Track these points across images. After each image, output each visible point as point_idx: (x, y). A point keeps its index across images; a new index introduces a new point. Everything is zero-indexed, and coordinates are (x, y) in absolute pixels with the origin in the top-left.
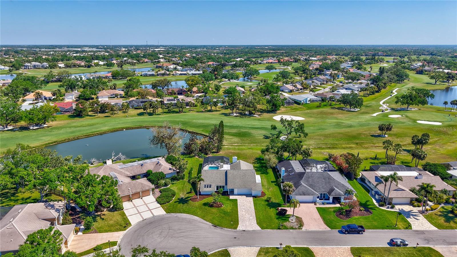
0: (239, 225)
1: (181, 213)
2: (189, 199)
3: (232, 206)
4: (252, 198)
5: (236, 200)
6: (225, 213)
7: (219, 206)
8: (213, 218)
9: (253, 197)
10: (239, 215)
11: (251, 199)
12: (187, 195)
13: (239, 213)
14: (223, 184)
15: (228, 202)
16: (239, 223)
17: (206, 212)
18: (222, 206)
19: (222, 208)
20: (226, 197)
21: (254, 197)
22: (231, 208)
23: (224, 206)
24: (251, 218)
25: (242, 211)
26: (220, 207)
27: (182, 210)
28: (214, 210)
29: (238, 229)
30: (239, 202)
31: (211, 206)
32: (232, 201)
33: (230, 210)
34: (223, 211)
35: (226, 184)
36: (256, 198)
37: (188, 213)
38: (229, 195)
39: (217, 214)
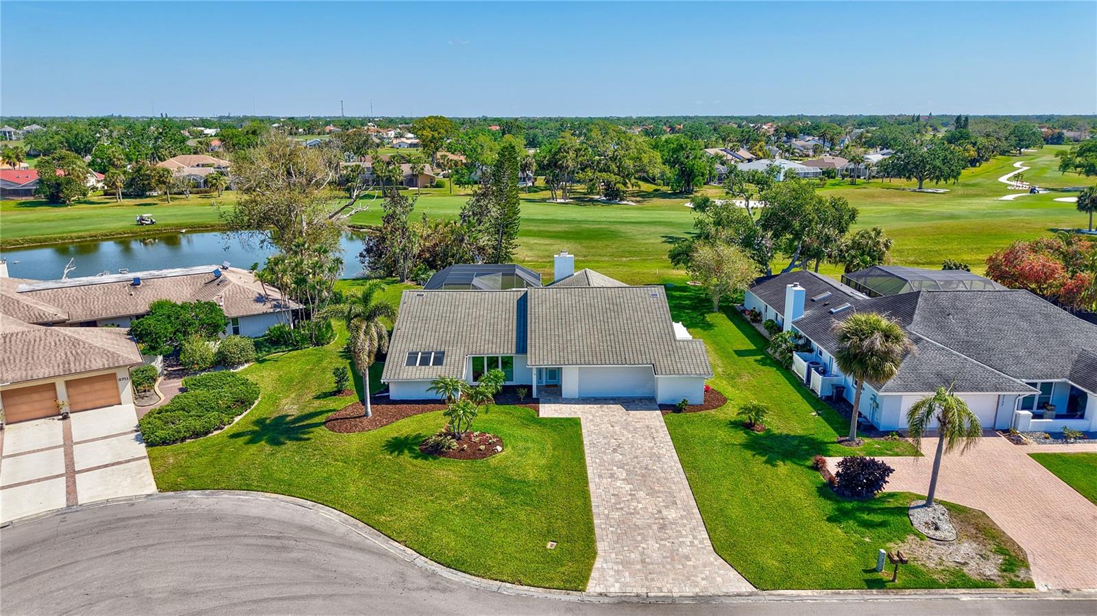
0: (598, 563)
1: (249, 488)
2: (316, 420)
3: (549, 452)
4: (659, 412)
5: (575, 423)
6: (510, 487)
7: (478, 452)
8: (434, 518)
9: (664, 407)
10: (594, 501)
11: (655, 418)
12: (317, 403)
13: (592, 487)
14: (506, 348)
15: (532, 432)
16: (601, 546)
17: (398, 483)
18: (495, 452)
19: (493, 461)
20: (520, 410)
21: (672, 408)
22: (543, 462)
23: (509, 449)
24: (671, 514)
25: (612, 476)
26: (483, 455)
27: (254, 474)
28: (446, 472)
29: (593, 587)
30: (591, 433)
31: (432, 450)
32: (554, 429)
33: (542, 468)
34: (496, 476)
35: (522, 348)
36: (682, 415)
37: (287, 489)
38: (537, 401)
39: (460, 494)
